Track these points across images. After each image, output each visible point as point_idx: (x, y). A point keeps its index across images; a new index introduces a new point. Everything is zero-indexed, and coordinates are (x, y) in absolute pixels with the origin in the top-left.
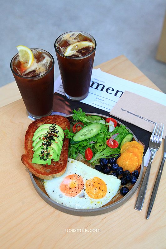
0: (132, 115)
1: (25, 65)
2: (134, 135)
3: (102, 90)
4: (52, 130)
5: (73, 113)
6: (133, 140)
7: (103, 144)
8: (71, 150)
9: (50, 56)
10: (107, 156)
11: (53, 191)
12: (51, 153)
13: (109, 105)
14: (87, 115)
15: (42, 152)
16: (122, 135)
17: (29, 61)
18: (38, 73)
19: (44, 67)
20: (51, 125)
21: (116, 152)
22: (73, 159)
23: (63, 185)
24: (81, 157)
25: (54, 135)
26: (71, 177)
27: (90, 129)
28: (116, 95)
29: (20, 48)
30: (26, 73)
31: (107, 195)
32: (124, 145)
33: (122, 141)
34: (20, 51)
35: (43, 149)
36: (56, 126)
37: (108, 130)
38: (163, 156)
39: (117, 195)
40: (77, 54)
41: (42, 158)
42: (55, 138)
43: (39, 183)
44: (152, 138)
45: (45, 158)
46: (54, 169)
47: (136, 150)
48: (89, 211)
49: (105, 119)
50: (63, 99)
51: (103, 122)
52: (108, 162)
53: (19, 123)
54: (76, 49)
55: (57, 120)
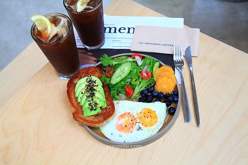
0: (151, 45)
1: (45, 32)
2: (160, 61)
3: (115, 32)
4: (89, 81)
5: (100, 60)
6: (160, 66)
7: (138, 78)
8: (112, 93)
9: (65, 16)
10: (145, 87)
11: (112, 134)
12: (98, 102)
13: (127, 43)
14: (113, 58)
15: (90, 104)
16: (150, 64)
17: (47, 27)
18: (61, 35)
19: (63, 28)
20: (87, 78)
21: (151, 81)
22: (117, 100)
23: (118, 126)
24: (123, 96)
25: (93, 85)
26: (122, 116)
27: (122, 69)
28: (129, 32)
29: (34, 18)
30: (49, 39)
31: (159, 120)
32: (155, 72)
33: (152, 70)
34: (35, 20)
35: (89, 101)
36: (91, 77)
37: (138, 65)
38: (190, 70)
39: (167, 116)
40: (88, 7)
41: (91, 110)
42: (95, 88)
43: (96, 132)
44: (174, 59)
45: (94, 108)
46: (106, 115)
47: (167, 73)
48: (150, 139)
49: (130, 56)
50: (84, 51)
51: (130, 59)
52: (148, 92)
53: (55, 86)
54: (85, 3)
55: (89, 72)
